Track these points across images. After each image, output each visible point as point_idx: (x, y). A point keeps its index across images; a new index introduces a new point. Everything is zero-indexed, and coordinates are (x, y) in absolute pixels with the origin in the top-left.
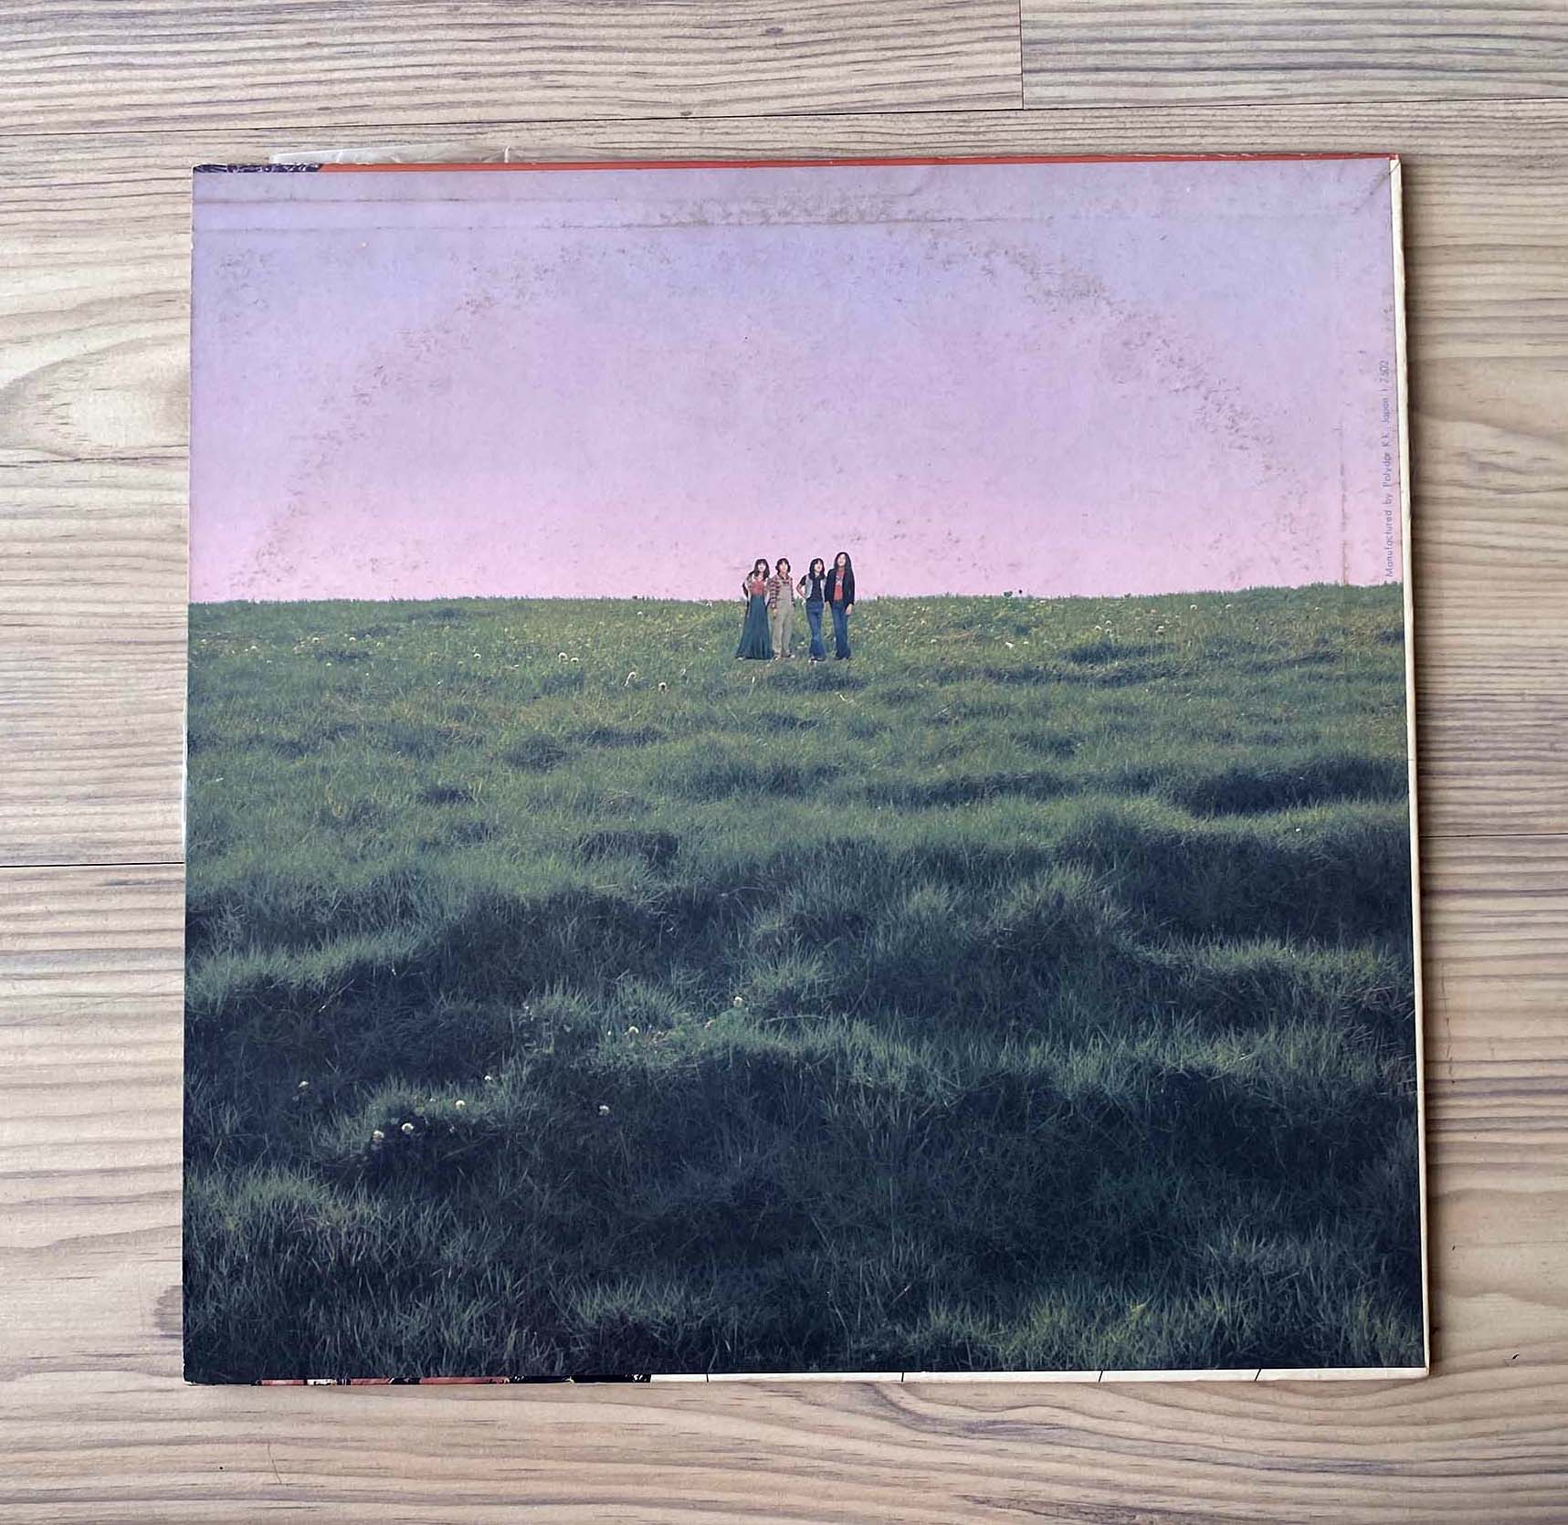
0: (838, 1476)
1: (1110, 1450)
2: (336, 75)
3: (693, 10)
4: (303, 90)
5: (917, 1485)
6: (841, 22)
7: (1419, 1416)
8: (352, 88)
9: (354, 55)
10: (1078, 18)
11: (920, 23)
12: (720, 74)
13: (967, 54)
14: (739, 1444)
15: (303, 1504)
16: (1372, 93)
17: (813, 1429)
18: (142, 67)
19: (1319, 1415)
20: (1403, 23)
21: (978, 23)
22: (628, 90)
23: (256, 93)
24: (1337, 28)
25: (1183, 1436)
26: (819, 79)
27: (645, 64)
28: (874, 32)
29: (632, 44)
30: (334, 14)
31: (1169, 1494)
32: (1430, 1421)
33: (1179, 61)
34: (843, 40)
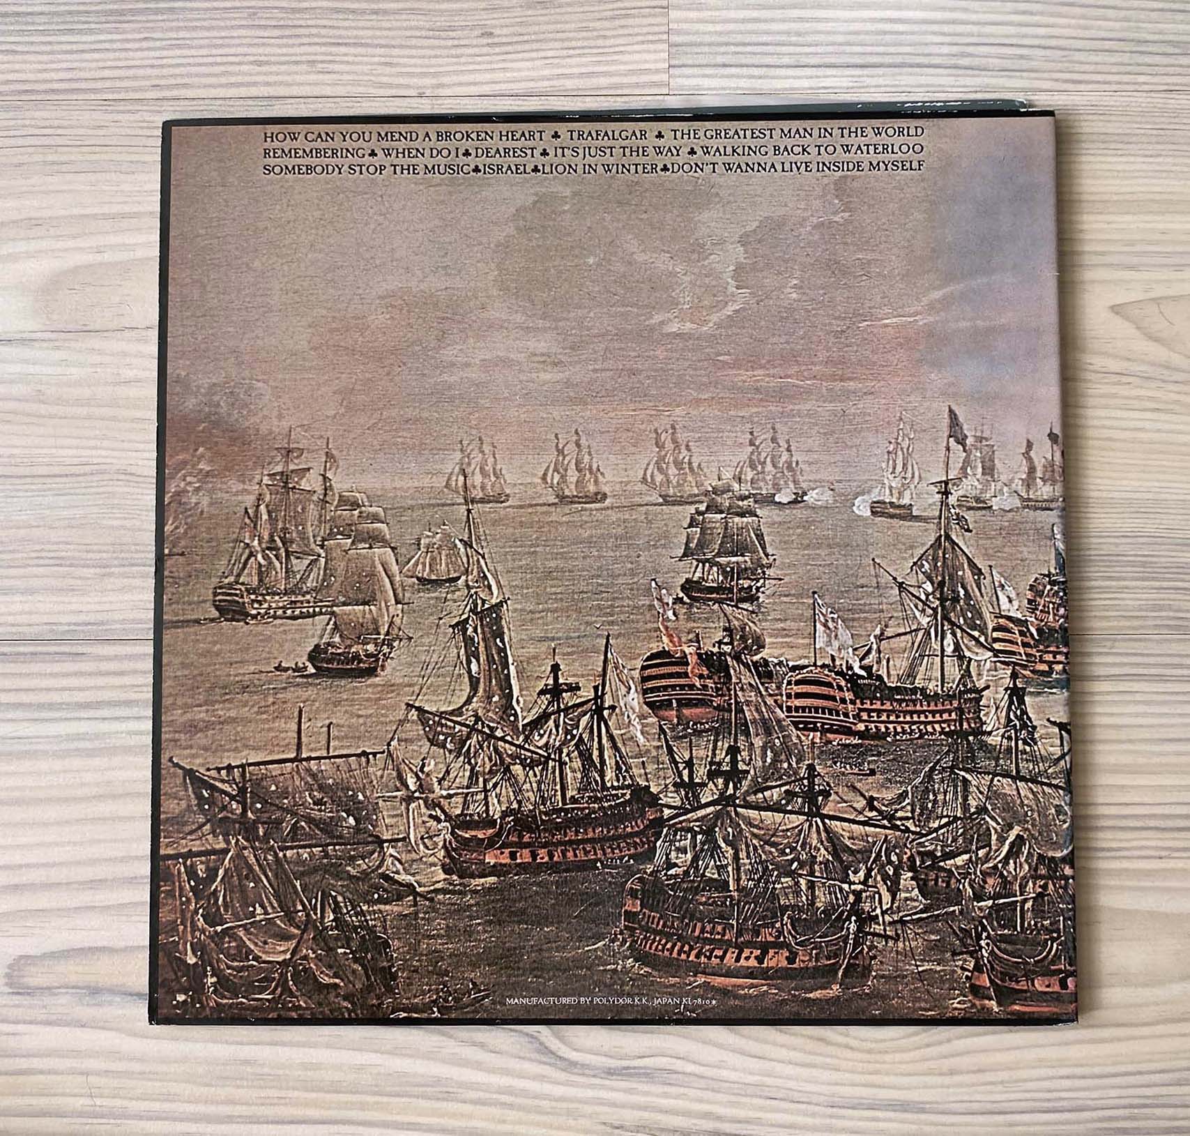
0: (511, 1106)
1: (713, 1090)
2: (165, 61)
3: (428, 18)
4: (141, 72)
5: (569, 1113)
6: (536, 28)
7: (945, 1070)
8: (177, 71)
9: (179, 47)
10: (710, 28)
11: (595, 30)
12: (448, 65)
13: (629, 53)
14: (438, 1081)
15: (112, 1121)
16: (928, 86)
17: (491, 1071)
18: (23, 53)
19: (871, 1067)
20: (950, 35)
21: (636, 30)
22: (379, 75)
23: (107, 73)
24: (903, 37)
25: (769, 1081)
26: (519, 70)
27: (391, 56)
28: (559, 35)
29: (383, 42)
30: (165, 17)
31: (757, 1124)
32: (952, 1073)
33: (786, 60)
34: (537, 41)
